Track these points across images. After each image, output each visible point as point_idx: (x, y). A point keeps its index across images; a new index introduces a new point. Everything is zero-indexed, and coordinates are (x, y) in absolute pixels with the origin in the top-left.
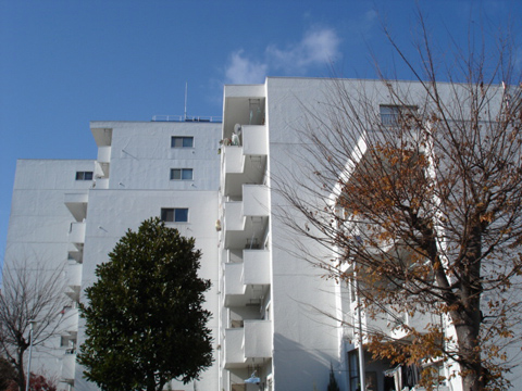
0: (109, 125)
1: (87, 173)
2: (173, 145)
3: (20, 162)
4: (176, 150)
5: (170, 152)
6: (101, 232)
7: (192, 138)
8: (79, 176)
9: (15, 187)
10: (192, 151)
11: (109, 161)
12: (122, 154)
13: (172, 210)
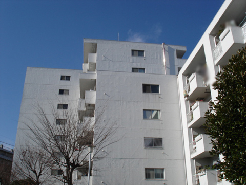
0: (95, 41)
1: (67, 76)
2: (133, 55)
3: (28, 69)
4: (135, 58)
5: (131, 58)
6: (106, 96)
7: (143, 51)
8: (62, 78)
9: (25, 82)
10: (144, 58)
11: (96, 62)
12: (103, 58)
13: (149, 85)
